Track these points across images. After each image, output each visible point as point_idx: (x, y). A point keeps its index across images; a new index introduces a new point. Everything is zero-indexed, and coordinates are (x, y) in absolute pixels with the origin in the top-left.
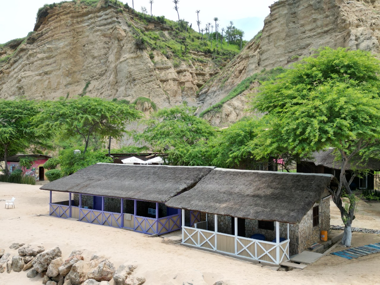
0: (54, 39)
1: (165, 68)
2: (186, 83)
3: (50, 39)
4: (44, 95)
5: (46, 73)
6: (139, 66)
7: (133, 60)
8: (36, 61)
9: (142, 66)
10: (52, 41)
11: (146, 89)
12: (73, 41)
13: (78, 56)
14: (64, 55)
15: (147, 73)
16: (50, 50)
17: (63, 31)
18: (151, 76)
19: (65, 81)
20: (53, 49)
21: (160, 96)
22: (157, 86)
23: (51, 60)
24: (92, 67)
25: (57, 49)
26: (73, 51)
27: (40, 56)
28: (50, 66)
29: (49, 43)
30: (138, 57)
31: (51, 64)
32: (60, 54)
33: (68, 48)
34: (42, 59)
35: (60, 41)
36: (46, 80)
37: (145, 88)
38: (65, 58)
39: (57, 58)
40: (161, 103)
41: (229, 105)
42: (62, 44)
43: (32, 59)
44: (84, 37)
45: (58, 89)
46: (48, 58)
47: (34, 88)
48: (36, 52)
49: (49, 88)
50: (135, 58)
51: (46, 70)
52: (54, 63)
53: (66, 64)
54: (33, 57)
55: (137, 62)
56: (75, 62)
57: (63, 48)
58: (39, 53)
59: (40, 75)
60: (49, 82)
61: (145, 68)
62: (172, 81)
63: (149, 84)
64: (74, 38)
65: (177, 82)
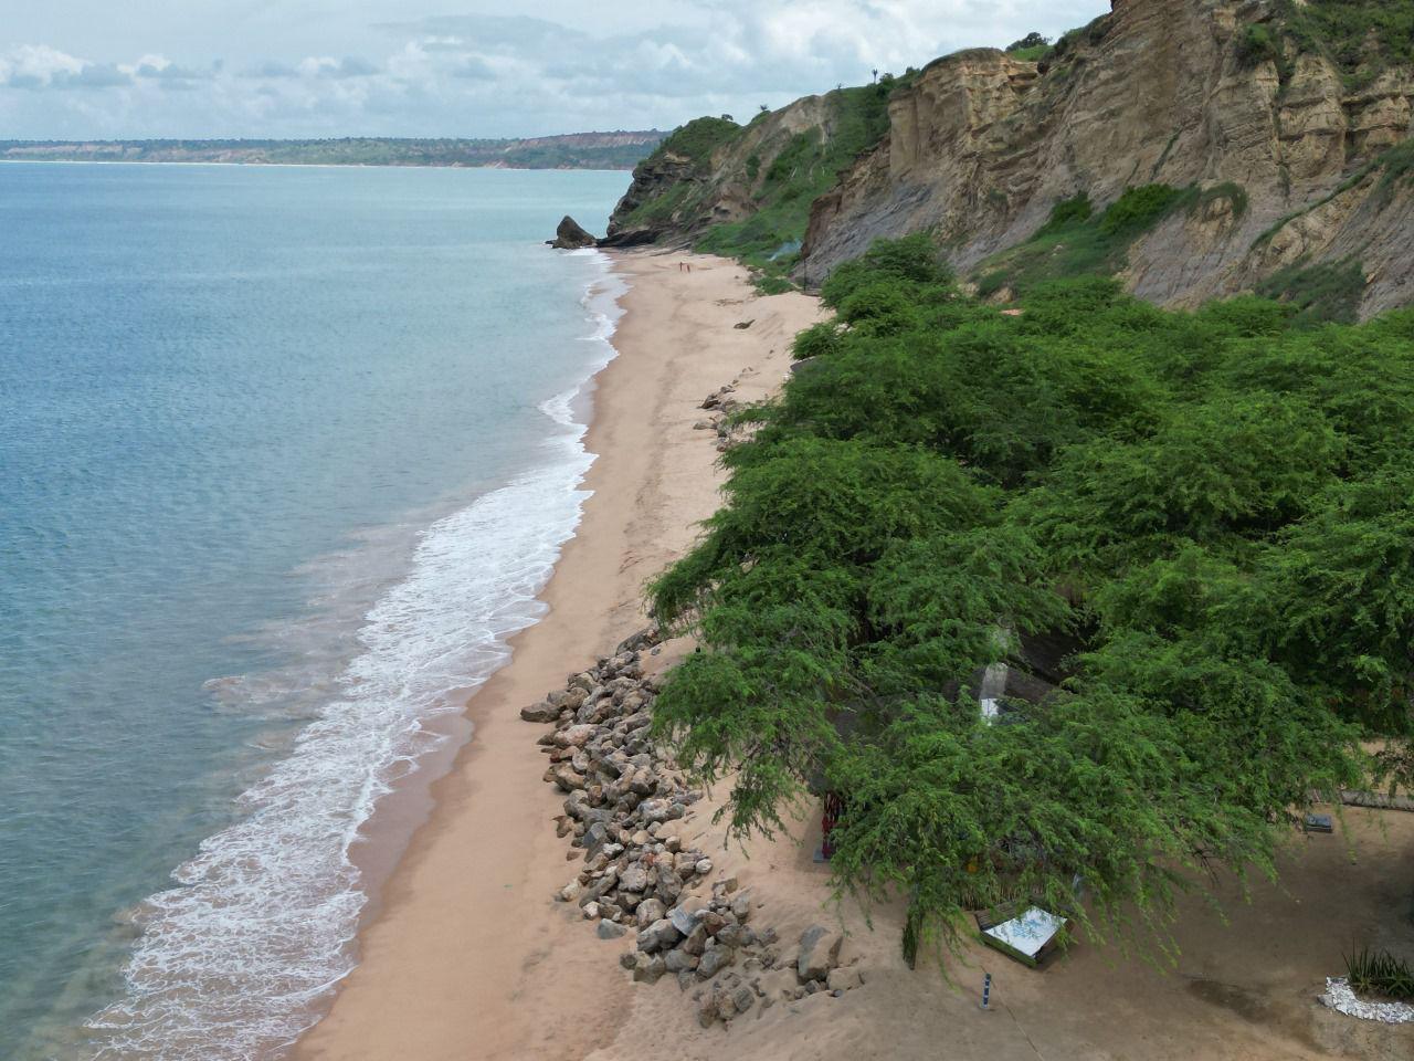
0: (1129, 36)
1: (1308, 104)
2: (1371, 134)
3: (1121, 36)
4: (1106, 165)
5: (1112, 114)
6: (1240, 107)
7: (1230, 93)
8: (1096, 87)
9: (1244, 107)
10: (1125, 39)
11: (1244, 163)
12: (1163, 35)
13: (1168, 71)
14: (1144, 72)
15: (1254, 124)
16: (1120, 61)
17: (1146, 15)
18: (1260, 129)
19: (1140, 131)
20: (1126, 58)
21: (1267, 178)
22: (1265, 156)
23: (1122, 85)
24: (1186, 99)
25: (1132, 57)
26: (1160, 60)
27: (1103, 75)
28: (1119, 98)
29: (1120, 44)
30: (1239, 85)
31: (1120, 93)
32: (1138, 69)
33: (1152, 53)
34: (1106, 83)
35: (1140, 39)
36: (1111, 129)
37: (1244, 159)
38: (1146, 78)
39: (1133, 78)
40: (1262, 197)
41: (1294, 225)
42: (1142, 45)
43: (1091, 83)
44: (1182, 25)
45: (1129, 151)
46: (1117, 79)
47: (1090, 148)
48: (1097, 68)
49: (1114, 147)
50: (1233, 87)
51: (1112, 107)
52: (1127, 89)
53: (1146, 91)
54: (1093, 78)
55: (1236, 99)
56: (1161, 86)
57: (1142, 55)
58: (1103, 68)
59: (1102, 117)
60: (1116, 133)
61: (1251, 111)
62: (1314, 137)
63: (1254, 149)
64: (1165, 28)
65: (1329, 137)
